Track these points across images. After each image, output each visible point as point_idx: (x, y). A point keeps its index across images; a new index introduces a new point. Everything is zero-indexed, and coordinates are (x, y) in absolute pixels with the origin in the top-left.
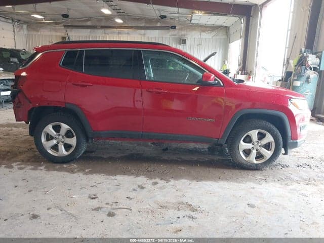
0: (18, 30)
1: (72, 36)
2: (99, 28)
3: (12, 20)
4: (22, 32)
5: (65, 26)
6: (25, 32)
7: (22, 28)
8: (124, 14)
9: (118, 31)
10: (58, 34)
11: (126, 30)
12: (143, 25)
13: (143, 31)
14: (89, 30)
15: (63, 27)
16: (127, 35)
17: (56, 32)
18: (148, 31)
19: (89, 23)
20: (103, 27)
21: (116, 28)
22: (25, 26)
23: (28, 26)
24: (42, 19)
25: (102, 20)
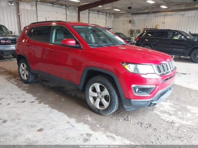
0: (109, 18)
1: (136, 20)
2: (151, 14)
3: (106, 13)
4: (110, 19)
5: (132, 14)
6: (113, 19)
7: (111, 17)
8: (169, 2)
9: (164, 14)
10: (128, 19)
11: (170, 13)
12: (183, 8)
13: (182, 13)
14: (146, 15)
15: (131, 15)
16: (170, 16)
17: (127, 18)
18: (187, 12)
19: (146, 11)
20: (154, 12)
21: (162, 12)
22: (113, 16)
23: (114, 16)
24: (119, 11)
25: (154, 7)
